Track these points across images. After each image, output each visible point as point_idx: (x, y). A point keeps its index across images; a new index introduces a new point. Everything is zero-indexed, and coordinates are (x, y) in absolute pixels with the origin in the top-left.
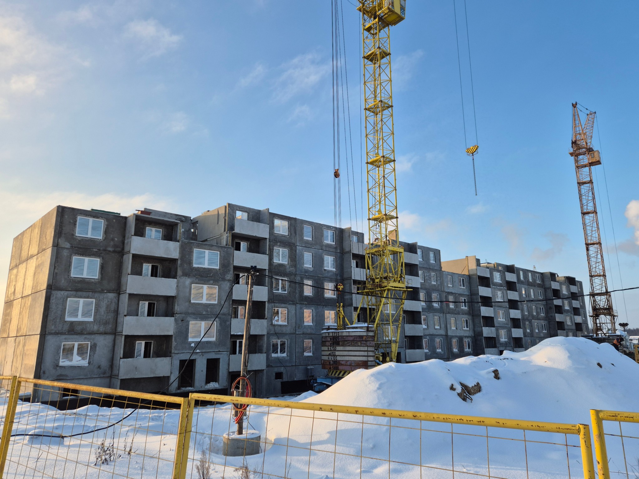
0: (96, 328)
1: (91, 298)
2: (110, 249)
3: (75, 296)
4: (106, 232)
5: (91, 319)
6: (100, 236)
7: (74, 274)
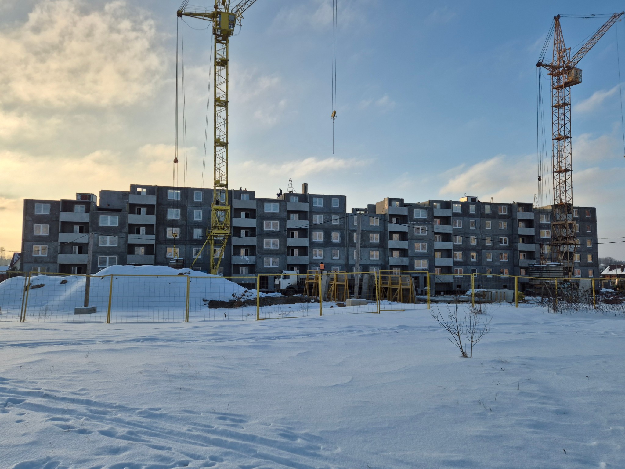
0: (48, 260)
1: (45, 245)
2: (54, 219)
3: (37, 244)
4: (51, 210)
5: (46, 256)
6: (48, 213)
7: (35, 233)
